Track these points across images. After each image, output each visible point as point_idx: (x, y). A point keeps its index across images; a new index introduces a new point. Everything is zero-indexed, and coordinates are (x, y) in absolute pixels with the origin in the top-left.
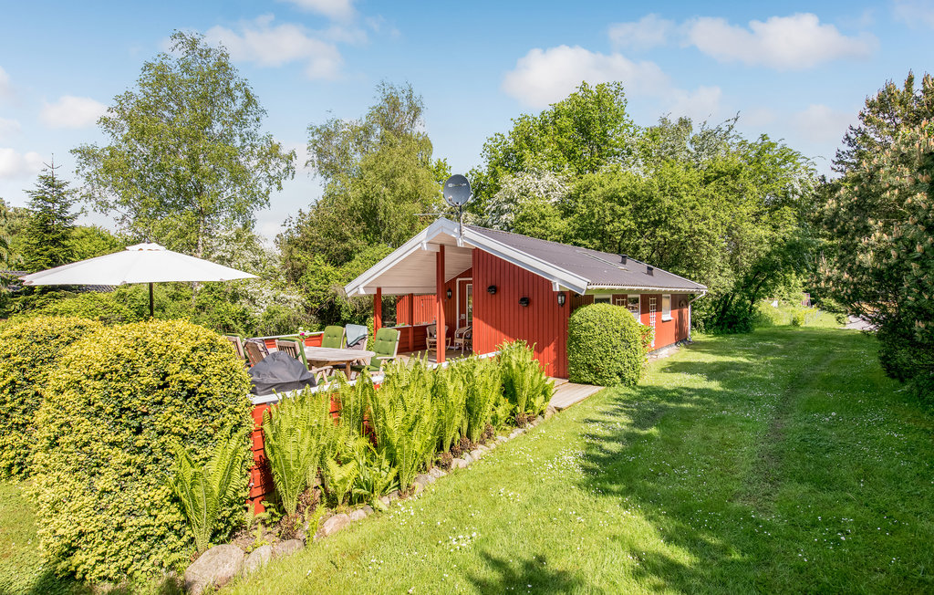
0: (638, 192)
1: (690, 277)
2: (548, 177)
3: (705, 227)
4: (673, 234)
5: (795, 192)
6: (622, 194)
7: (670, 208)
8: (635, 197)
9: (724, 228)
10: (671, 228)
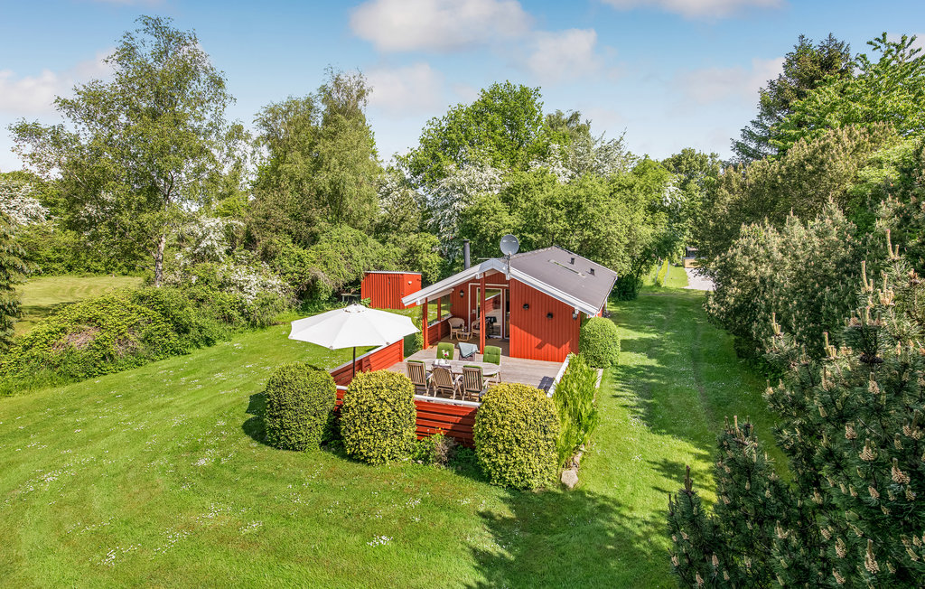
0: (570, 200)
1: (604, 265)
2: (490, 171)
3: (616, 230)
4: (595, 235)
5: (666, 201)
6: (559, 201)
7: (593, 215)
8: (568, 204)
9: (627, 229)
10: (593, 229)
